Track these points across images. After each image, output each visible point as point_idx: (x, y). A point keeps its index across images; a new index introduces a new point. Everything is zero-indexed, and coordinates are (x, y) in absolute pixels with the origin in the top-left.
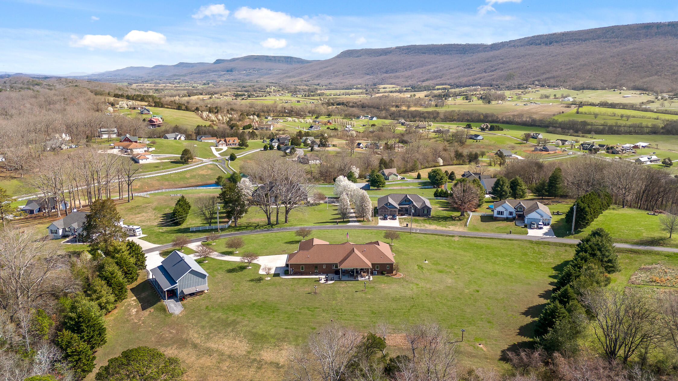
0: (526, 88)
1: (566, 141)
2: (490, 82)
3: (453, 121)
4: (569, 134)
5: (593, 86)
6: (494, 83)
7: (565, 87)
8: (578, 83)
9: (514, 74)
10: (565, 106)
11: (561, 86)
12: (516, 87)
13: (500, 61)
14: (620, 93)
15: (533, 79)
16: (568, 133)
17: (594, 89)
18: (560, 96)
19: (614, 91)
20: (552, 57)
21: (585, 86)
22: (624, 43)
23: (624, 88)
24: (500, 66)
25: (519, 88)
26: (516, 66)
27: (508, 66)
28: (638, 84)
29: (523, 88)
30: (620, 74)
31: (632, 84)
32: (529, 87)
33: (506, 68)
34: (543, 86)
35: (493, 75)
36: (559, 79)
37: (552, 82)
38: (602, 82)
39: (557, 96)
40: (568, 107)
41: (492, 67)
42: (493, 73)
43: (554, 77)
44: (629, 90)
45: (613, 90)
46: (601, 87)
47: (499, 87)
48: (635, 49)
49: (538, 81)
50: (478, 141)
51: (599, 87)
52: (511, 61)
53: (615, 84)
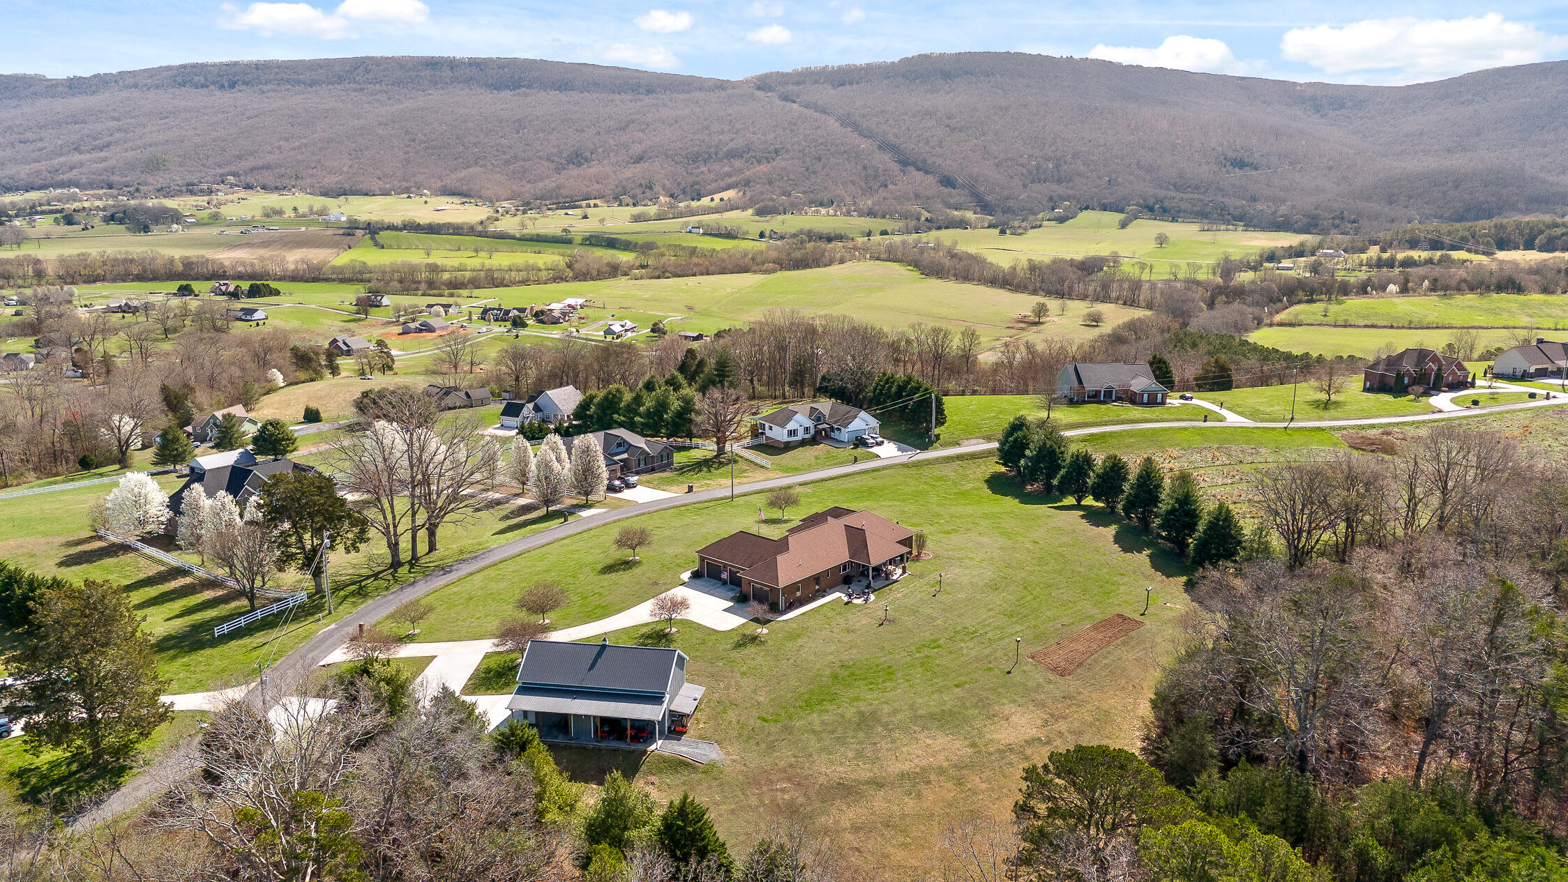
0: (210, 192)
1: (449, 306)
2: (105, 177)
3: (94, 281)
4: (420, 293)
5: (364, 187)
6: (116, 178)
7: (302, 190)
8: (331, 180)
9: (164, 156)
10: (341, 232)
11: (294, 187)
12: (184, 189)
13: (112, 124)
14: (426, 202)
15: (221, 171)
16: (417, 289)
17: (367, 194)
18: (306, 210)
19: (409, 197)
20: (249, 118)
21: (347, 186)
22: (397, 97)
23: (425, 191)
24: (117, 135)
25: (192, 193)
26: (161, 137)
27: (141, 137)
28: (452, 181)
29: (201, 191)
30: (408, 161)
31: (440, 184)
32: (218, 190)
33: (138, 142)
34: (248, 187)
35: (105, 159)
36: (283, 171)
37: (270, 180)
38: (379, 178)
39: (301, 211)
40: (349, 235)
41: (95, 139)
42: (102, 154)
43: (267, 167)
44: (437, 195)
45: (406, 195)
46: (380, 189)
47: (137, 190)
48: (422, 109)
49: (233, 174)
50: (261, 323)
51: (376, 189)
52: (144, 126)
53: (405, 184)
